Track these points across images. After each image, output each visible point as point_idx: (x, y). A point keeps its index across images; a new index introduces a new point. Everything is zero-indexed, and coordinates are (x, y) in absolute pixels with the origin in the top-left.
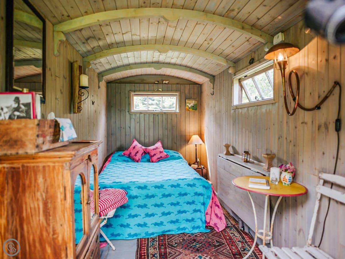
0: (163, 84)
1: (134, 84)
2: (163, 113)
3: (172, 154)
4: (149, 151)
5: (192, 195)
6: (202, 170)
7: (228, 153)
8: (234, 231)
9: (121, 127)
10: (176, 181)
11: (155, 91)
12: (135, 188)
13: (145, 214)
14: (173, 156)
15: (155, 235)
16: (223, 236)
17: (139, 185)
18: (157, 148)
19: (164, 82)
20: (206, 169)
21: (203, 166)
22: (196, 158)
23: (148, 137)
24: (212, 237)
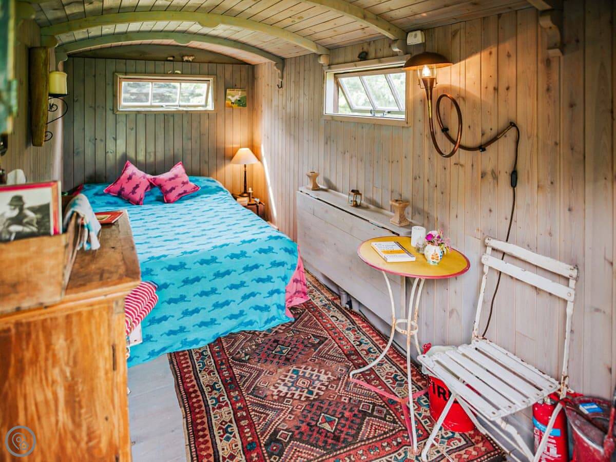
0: (183, 61)
1: (124, 60)
2: (184, 112)
3: (205, 183)
4: (161, 183)
5: (267, 267)
6: (258, 206)
7: (316, 188)
8: (335, 311)
9: (96, 139)
10: (238, 245)
11: (168, 73)
12: (162, 269)
13: (181, 312)
14: (206, 187)
15: (202, 344)
16: (322, 325)
17: (170, 263)
18: (176, 176)
19: (186, 58)
20: (264, 204)
21: (258, 200)
22: (245, 187)
23: (152, 154)
24: (303, 329)
